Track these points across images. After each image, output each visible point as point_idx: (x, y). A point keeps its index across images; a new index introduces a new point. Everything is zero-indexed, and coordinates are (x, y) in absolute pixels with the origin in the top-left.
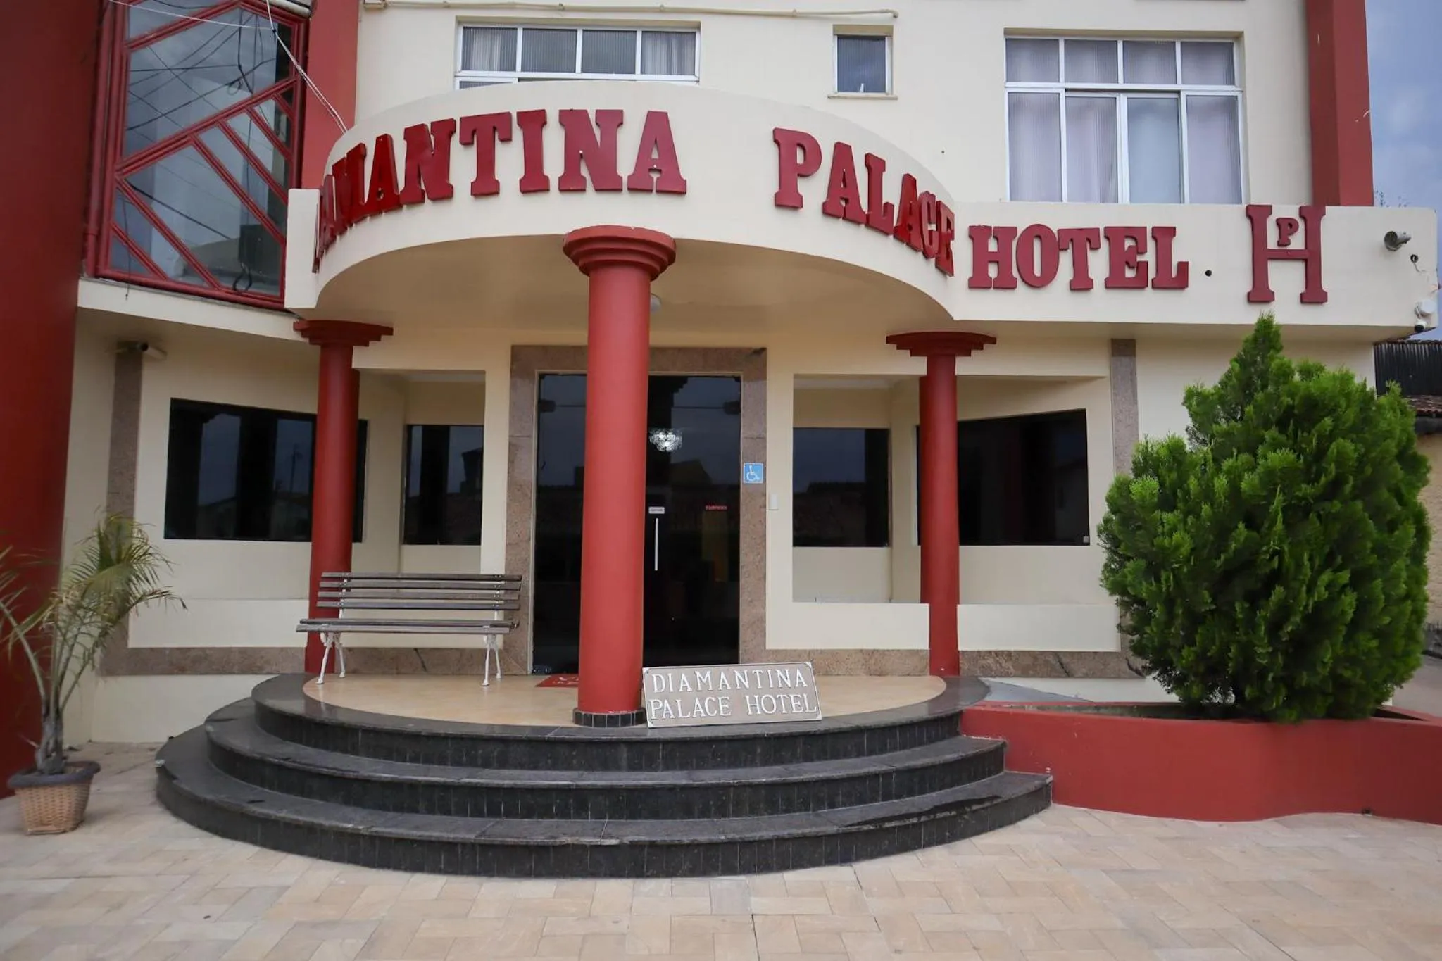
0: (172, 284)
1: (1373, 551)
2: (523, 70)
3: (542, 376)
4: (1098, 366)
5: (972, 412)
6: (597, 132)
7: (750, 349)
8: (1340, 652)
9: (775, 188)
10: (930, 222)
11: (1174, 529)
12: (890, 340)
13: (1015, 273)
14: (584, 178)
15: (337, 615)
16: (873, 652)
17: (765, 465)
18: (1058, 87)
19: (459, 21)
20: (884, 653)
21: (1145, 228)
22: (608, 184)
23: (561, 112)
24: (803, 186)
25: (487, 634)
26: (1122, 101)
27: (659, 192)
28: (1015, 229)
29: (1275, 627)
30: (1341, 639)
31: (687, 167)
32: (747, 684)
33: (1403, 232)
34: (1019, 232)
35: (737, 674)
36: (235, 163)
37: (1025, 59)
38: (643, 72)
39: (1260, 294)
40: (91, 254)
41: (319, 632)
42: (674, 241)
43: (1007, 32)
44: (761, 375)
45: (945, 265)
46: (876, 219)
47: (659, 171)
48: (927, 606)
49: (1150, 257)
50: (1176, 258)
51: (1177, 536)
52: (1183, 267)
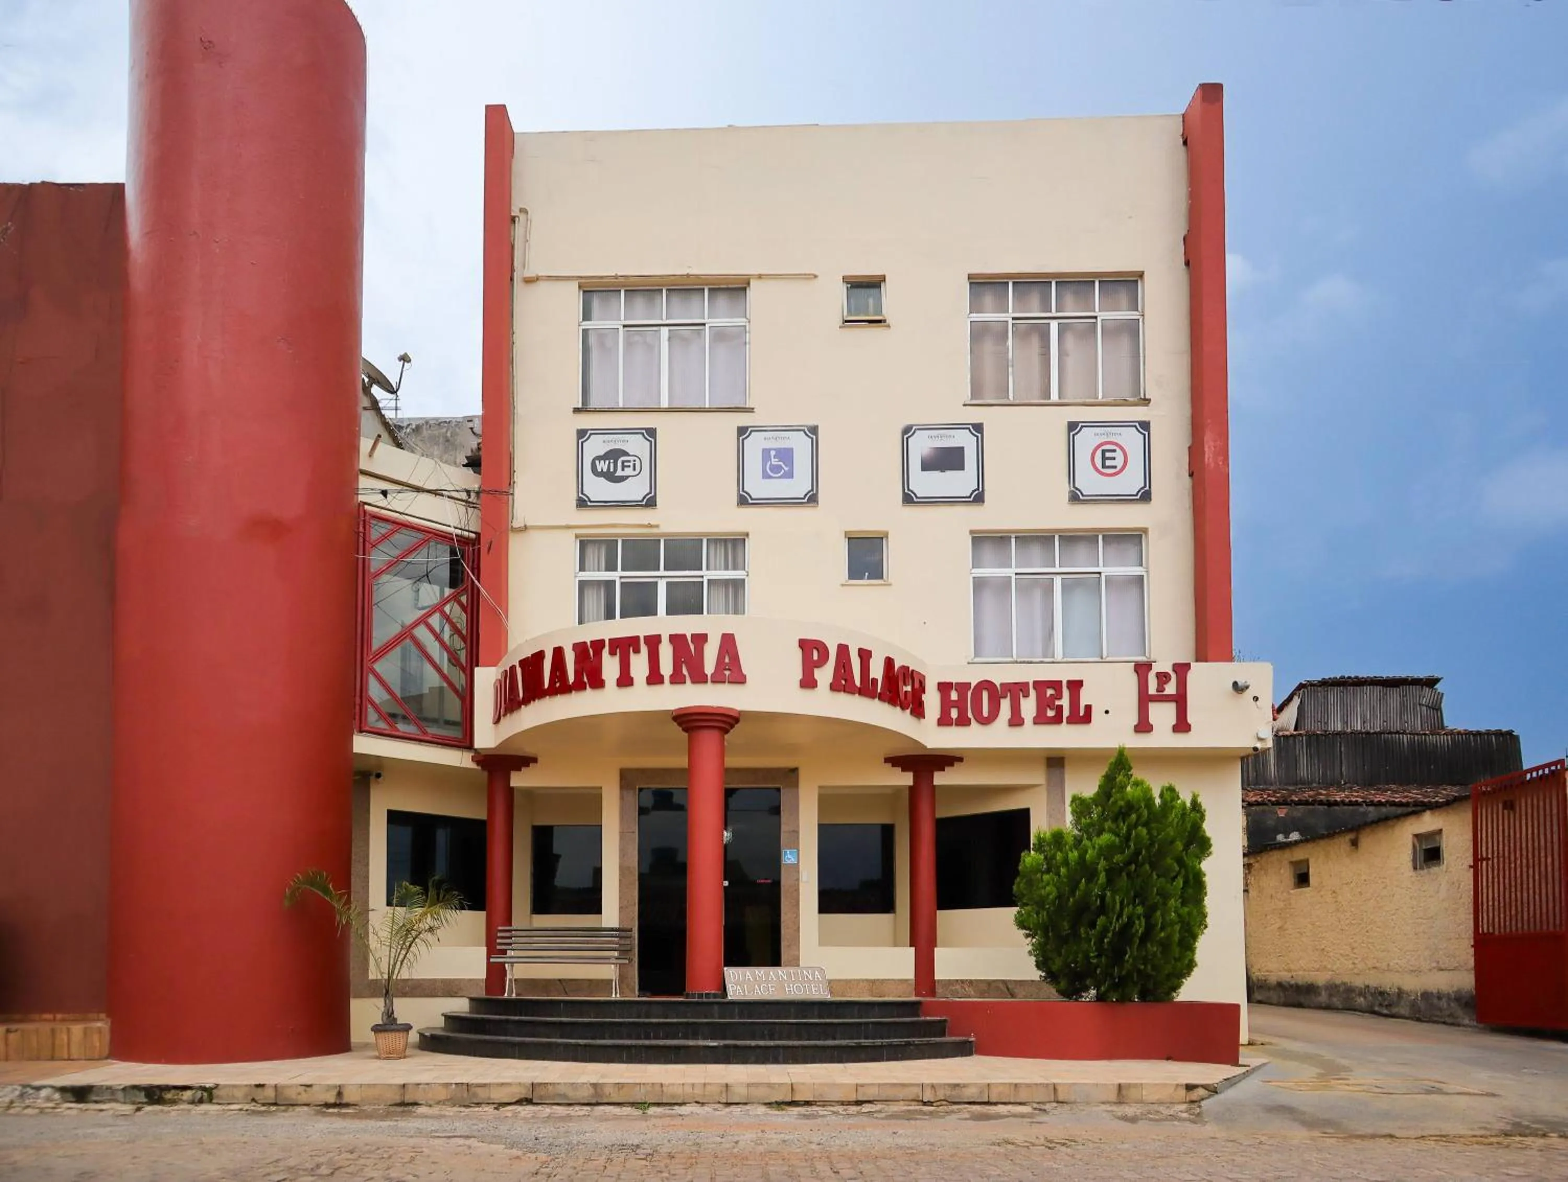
0: (401, 734)
1: (1158, 894)
2: (623, 570)
3: (641, 790)
4: (1038, 777)
5: (945, 811)
6: (692, 647)
7: (785, 769)
8: (1135, 953)
9: (800, 676)
10: (905, 684)
11: (1048, 884)
12: (887, 760)
13: (970, 715)
14: (684, 676)
15: (506, 954)
16: (873, 982)
17: (798, 850)
18: (1010, 572)
19: (577, 536)
20: (883, 981)
21: (1061, 682)
22: (699, 678)
23: (670, 635)
24: (818, 674)
25: (613, 964)
26: (1058, 581)
27: (729, 682)
28: (970, 684)
29: (1100, 940)
30: (1136, 946)
31: (747, 666)
32: (785, 978)
33: (1244, 681)
34: (972, 687)
35: (780, 972)
36: (434, 648)
37: (988, 552)
38: (708, 569)
39: (1143, 726)
40: (357, 717)
41: (505, 963)
42: (740, 712)
43: (972, 532)
44: (795, 785)
45: (918, 711)
46: (867, 689)
47: (729, 670)
48: (913, 949)
49: (1065, 702)
50: (1083, 703)
51: (1048, 888)
52: (1088, 708)
